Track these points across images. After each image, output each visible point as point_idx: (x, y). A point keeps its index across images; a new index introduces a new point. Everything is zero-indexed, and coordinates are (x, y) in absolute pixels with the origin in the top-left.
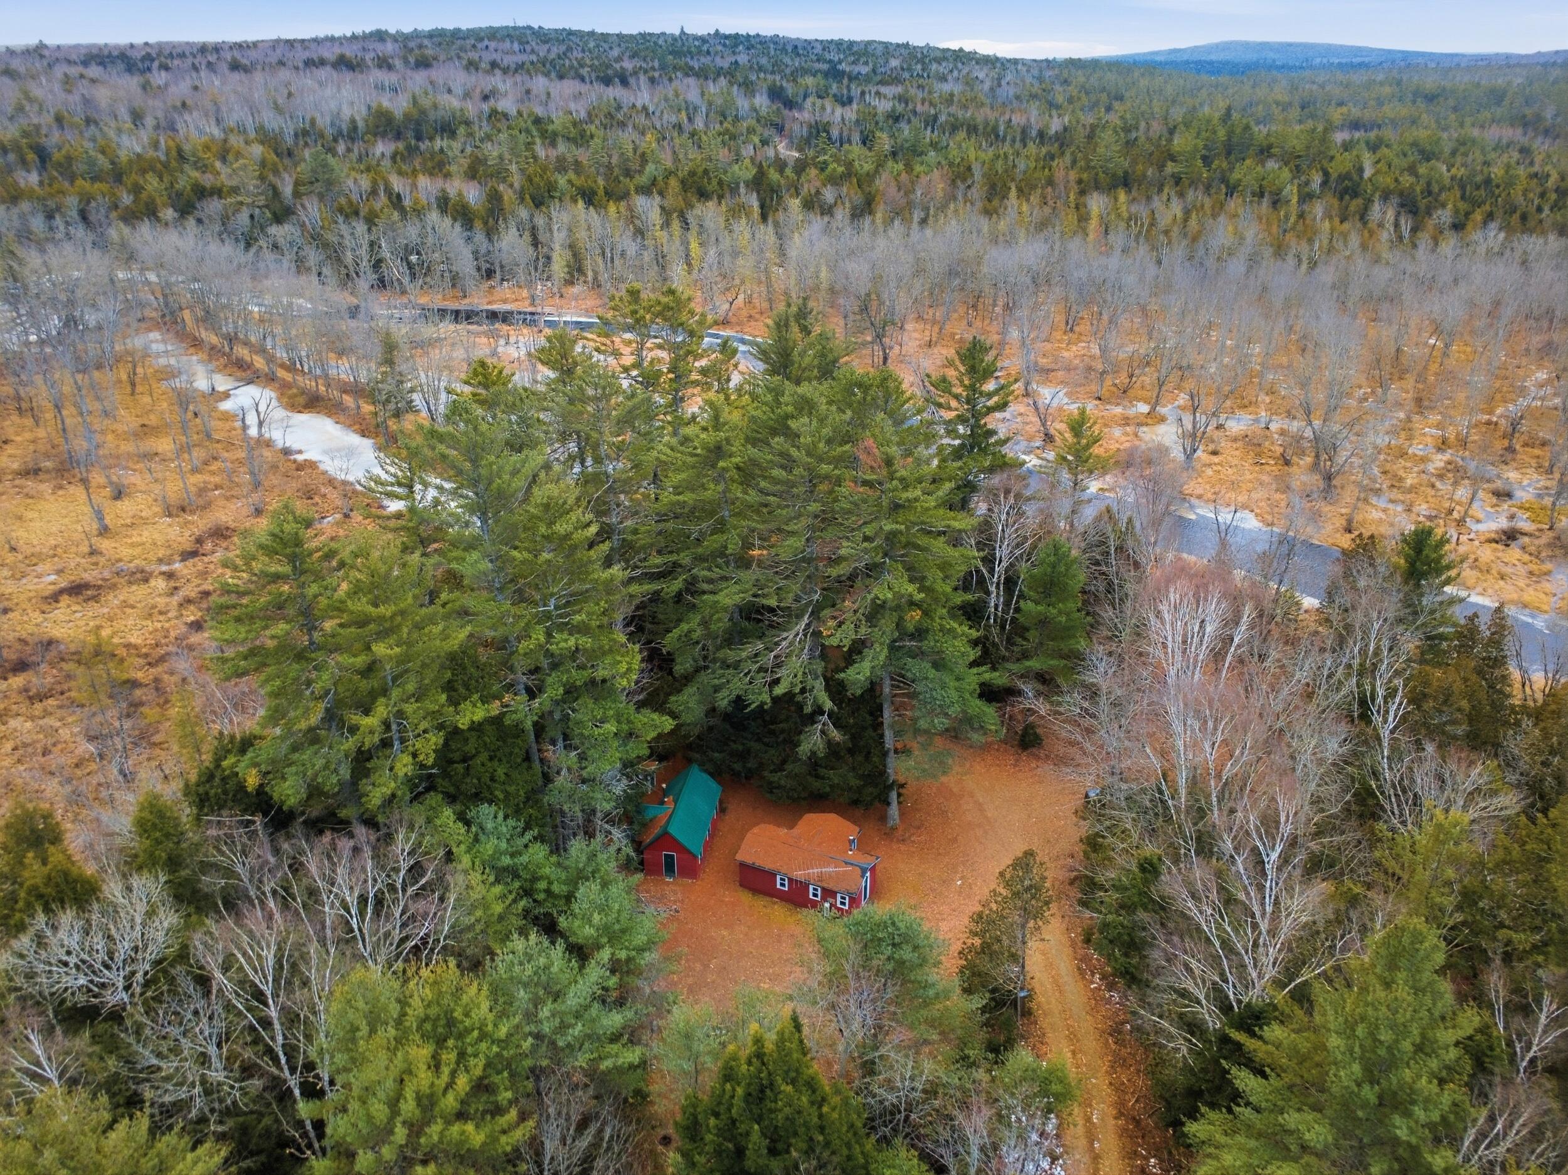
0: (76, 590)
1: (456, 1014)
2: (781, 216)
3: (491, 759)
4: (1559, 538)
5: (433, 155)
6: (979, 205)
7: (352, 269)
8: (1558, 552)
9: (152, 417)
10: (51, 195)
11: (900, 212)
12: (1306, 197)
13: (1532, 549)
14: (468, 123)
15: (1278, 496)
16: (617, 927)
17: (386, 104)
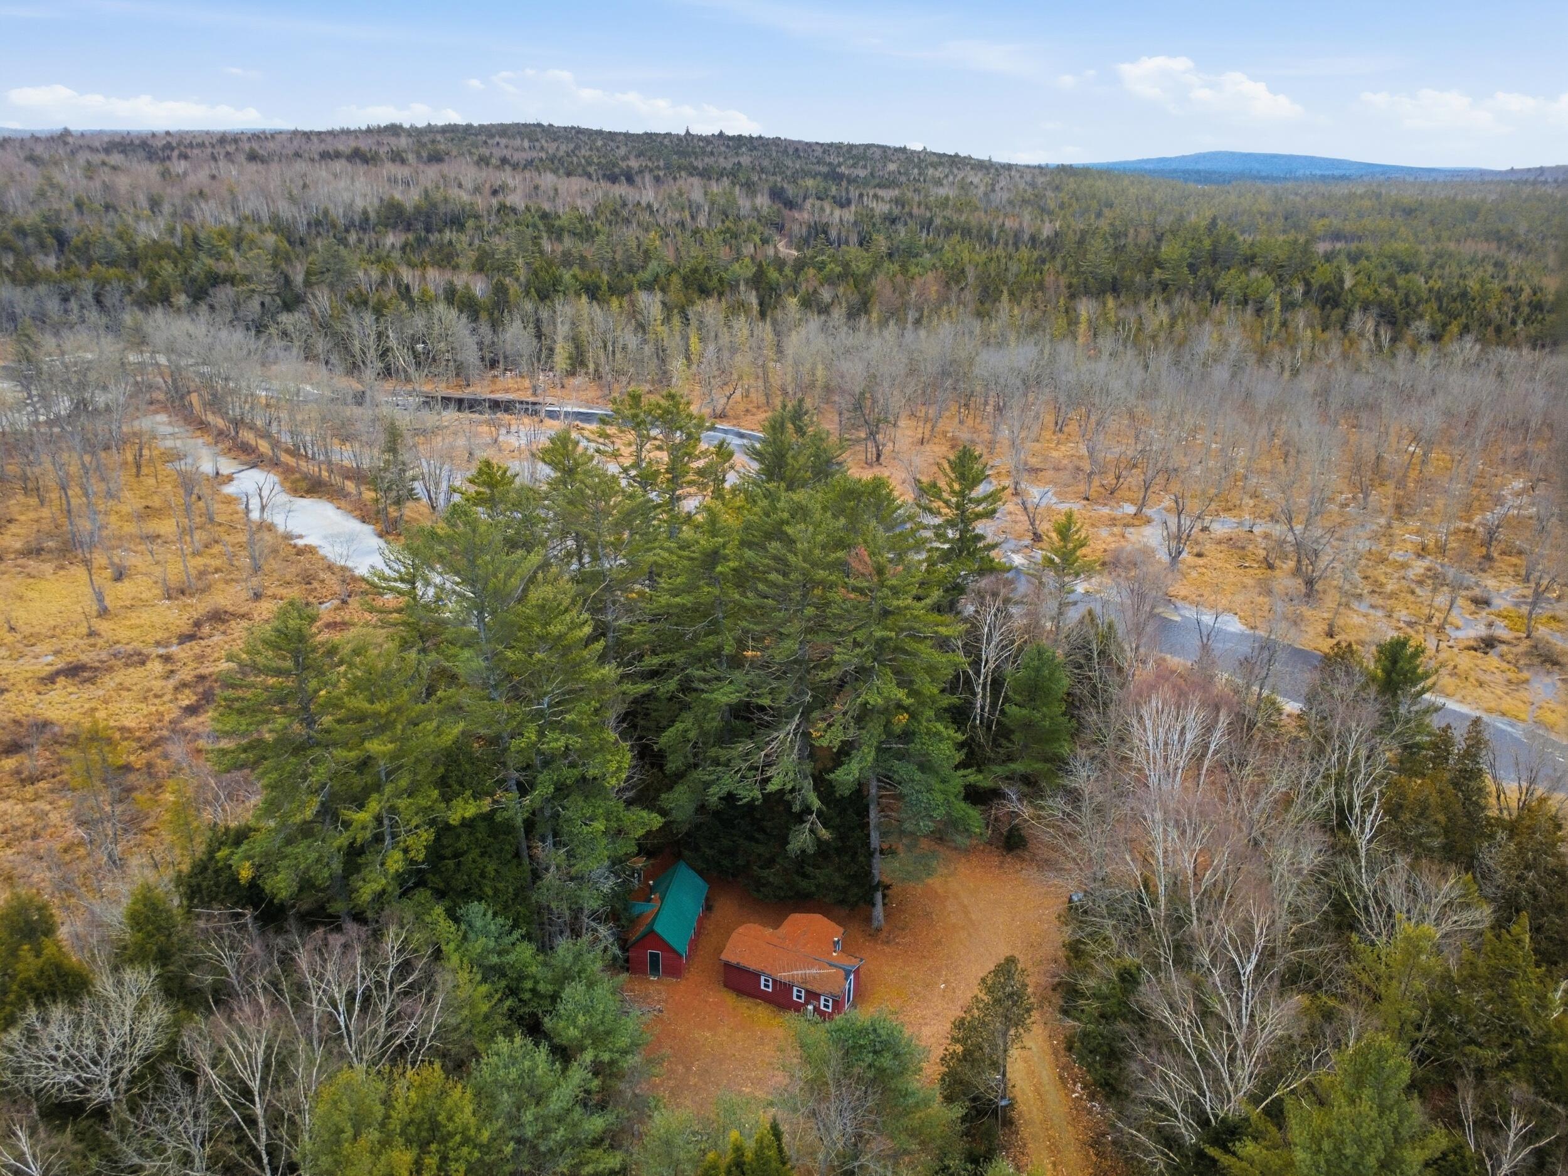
0: (74, 671)
1: (440, 1118)
2: (779, 314)
3: (482, 855)
4: (1536, 647)
5: (441, 246)
6: (972, 307)
7: (359, 359)
8: (1536, 661)
9: (156, 498)
10: (67, 279)
11: (895, 313)
12: (1289, 306)
13: (1510, 657)
14: (477, 217)
15: (1261, 599)
16: (601, 1028)
17: (398, 196)
